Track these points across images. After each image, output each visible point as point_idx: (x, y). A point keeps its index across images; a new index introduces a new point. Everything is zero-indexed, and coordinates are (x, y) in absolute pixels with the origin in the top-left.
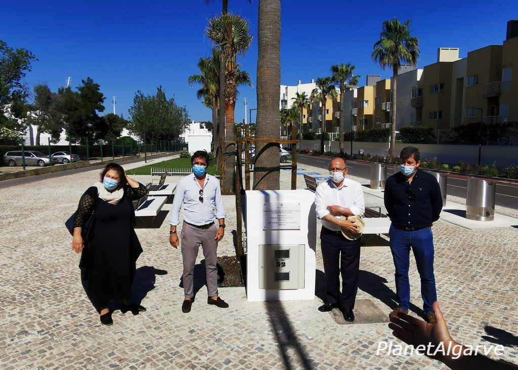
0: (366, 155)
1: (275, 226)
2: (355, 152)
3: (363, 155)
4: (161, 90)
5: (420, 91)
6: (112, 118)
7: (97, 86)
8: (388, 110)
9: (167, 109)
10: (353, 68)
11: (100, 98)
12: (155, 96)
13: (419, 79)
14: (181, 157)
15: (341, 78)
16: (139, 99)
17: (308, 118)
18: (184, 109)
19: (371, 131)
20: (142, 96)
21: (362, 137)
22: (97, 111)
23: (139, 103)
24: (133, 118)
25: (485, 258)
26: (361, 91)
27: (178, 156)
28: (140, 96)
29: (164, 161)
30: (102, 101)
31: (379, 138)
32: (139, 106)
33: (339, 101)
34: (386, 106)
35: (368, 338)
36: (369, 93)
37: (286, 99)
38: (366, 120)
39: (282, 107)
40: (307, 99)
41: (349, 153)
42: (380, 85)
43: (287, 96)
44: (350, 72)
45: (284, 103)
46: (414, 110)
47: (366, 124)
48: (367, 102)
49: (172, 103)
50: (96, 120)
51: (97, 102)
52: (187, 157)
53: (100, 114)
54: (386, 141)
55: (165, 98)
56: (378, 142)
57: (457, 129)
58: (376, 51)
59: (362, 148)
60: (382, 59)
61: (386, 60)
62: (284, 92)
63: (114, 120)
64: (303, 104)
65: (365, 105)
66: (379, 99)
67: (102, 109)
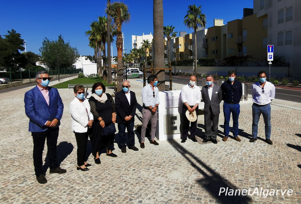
0: (182, 73)
1: (171, 106)
2: (177, 72)
3: (181, 73)
4: (61, 37)
5: (207, 40)
6: (30, 55)
7: (19, 35)
8: (191, 50)
9: (65, 49)
10: (174, 28)
11: (22, 42)
12: (57, 41)
13: (206, 34)
14: (79, 77)
15: (168, 33)
16: (46, 43)
17: (149, 54)
18: (76, 49)
19: (184, 61)
20: (48, 41)
21: (180, 64)
22: (19, 51)
23: (46, 45)
24: (42, 55)
25: (248, 116)
26: (177, 40)
27: (77, 77)
28: (46, 41)
29: (70, 80)
30: (23, 44)
31: (188, 64)
32: (46, 47)
33: (166, 44)
34: (190, 48)
35: (214, 147)
36: (182, 41)
37: (136, 43)
38: (180, 55)
39: (134, 47)
40: (150, 43)
41: (174, 72)
42: (187, 37)
43: (136, 41)
44: (172, 30)
45: (135, 45)
46: (204, 49)
47: (180, 56)
48: (180, 45)
49: (68, 45)
50: (19, 56)
51: (19, 45)
52: (83, 77)
53: (21, 52)
54: (192, 65)
55: (64, 42)
56: (187, 66)
57: (225, 59)
58: (186, 20)
59: (180, 69)
60: (189, 24)
61: (191, 25)
62: (135, 39)
63: (32, 56)
64: (147, 46)
65: (180, 47)
66: (186, 44)
67: (23, 49)
